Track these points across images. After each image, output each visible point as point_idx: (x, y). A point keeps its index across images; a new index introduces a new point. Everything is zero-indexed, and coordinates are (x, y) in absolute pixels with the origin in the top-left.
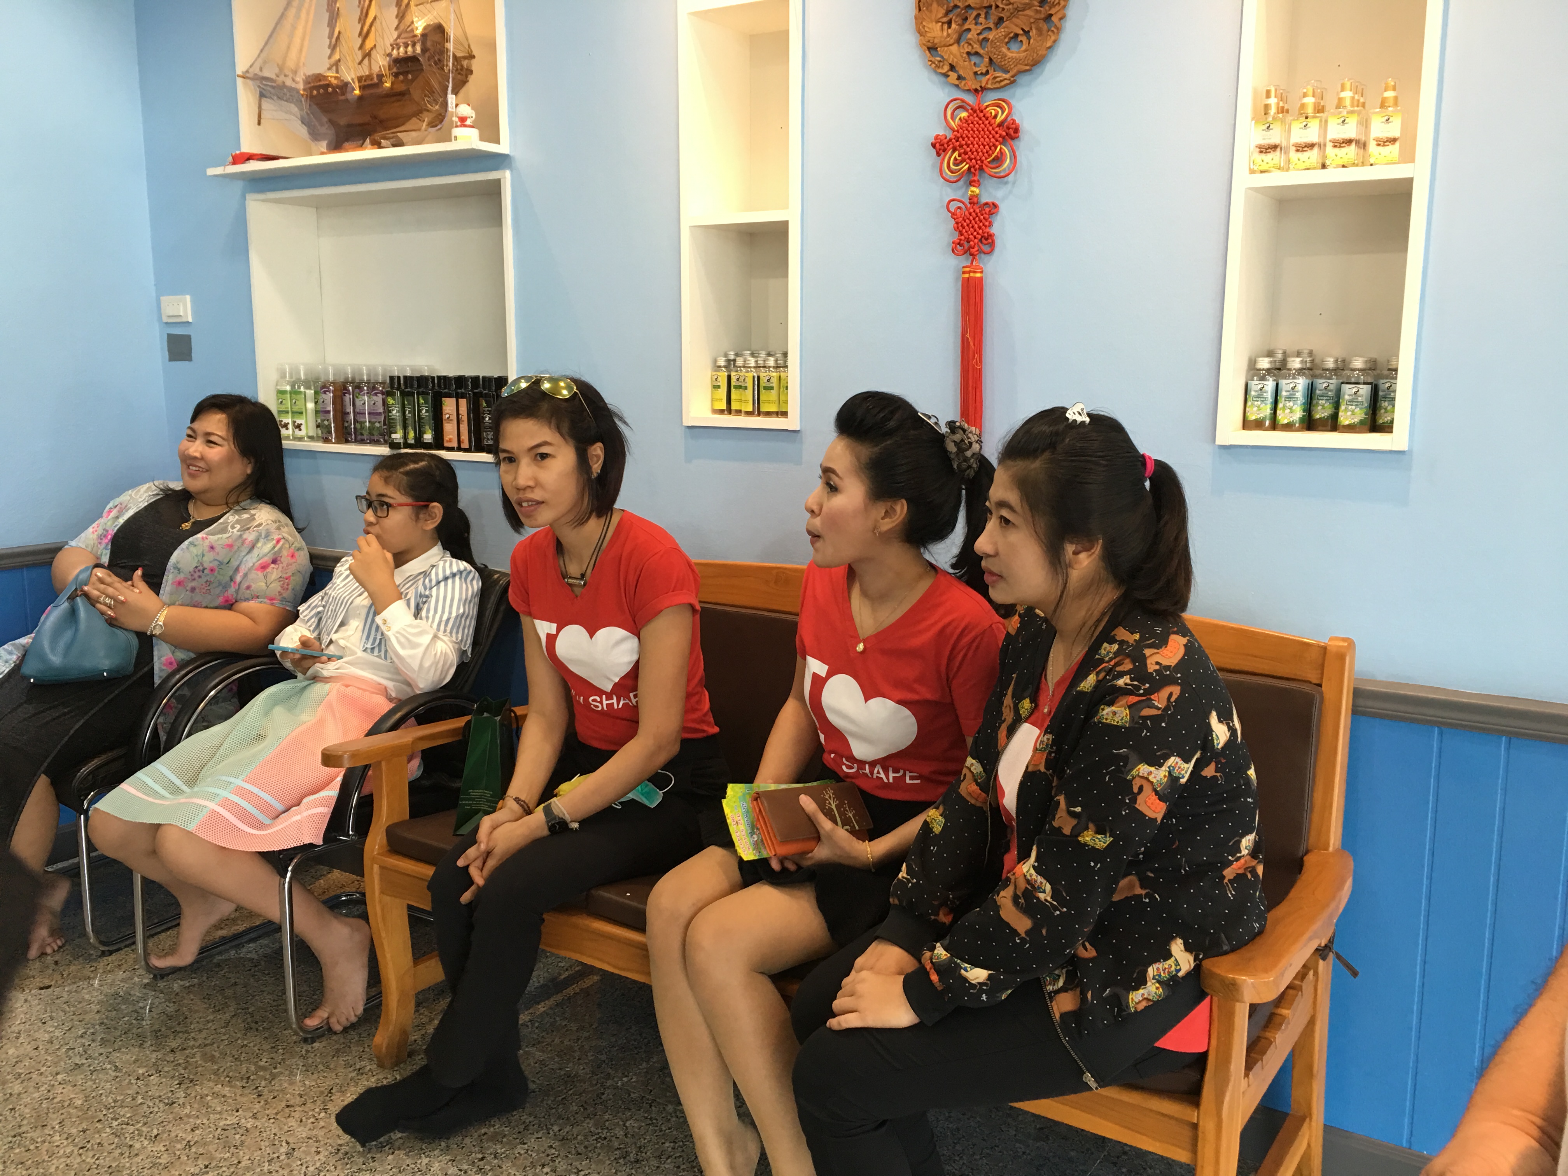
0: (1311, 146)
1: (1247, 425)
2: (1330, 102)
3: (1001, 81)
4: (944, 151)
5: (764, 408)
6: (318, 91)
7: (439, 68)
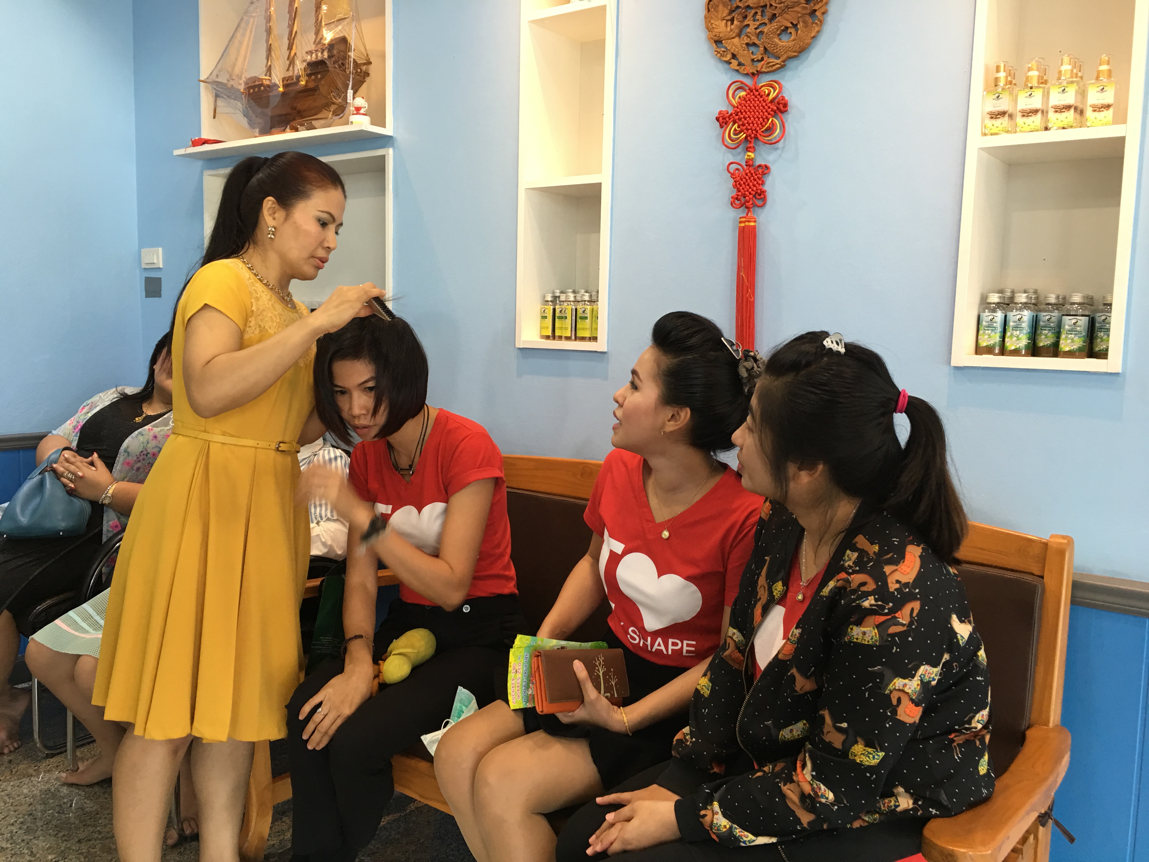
0: (1035, 112)
1: (979, 350)
2: (1051, 76)
3: (774, 65)
4: (726, 124)
5: (580, 334)
6: (254, 90)
7: (342, 70)
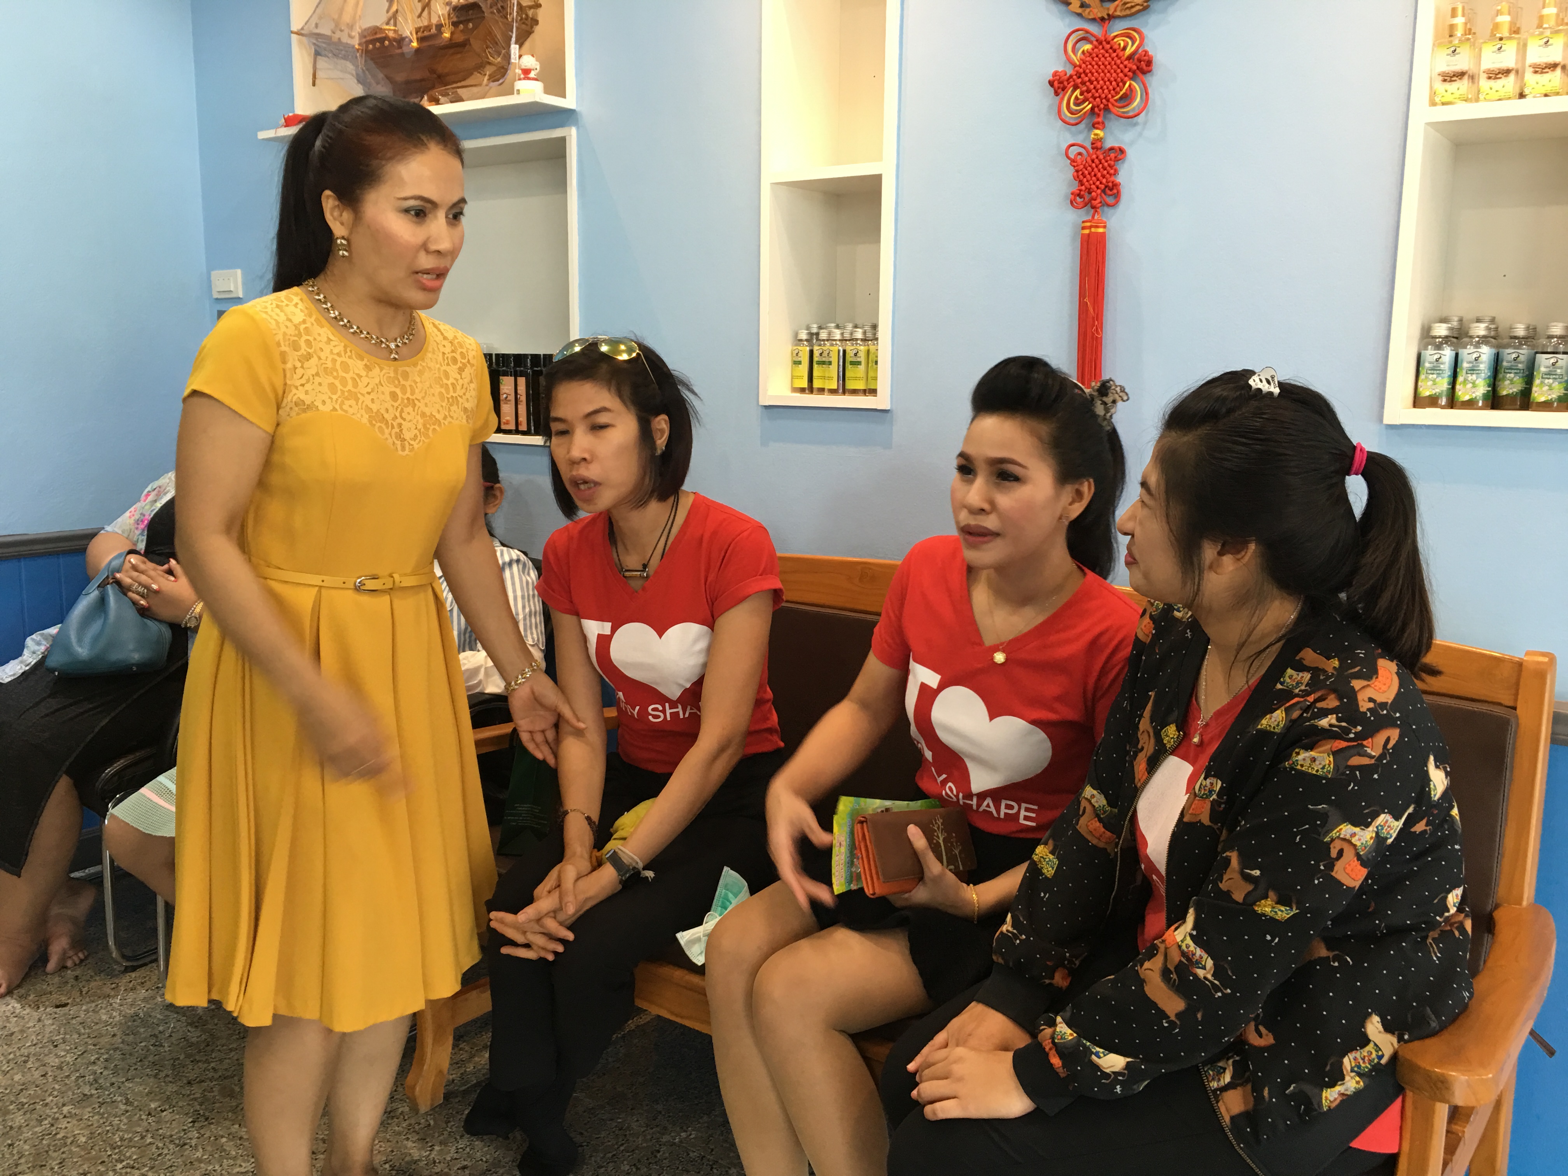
0: (1507, 72)
1: (1418, 401)
2: (1527, 22)
3: (1132, 7)
4: (1063, 90)
5: (850, 385)
6: (374, 45)
7: (501, 17)
